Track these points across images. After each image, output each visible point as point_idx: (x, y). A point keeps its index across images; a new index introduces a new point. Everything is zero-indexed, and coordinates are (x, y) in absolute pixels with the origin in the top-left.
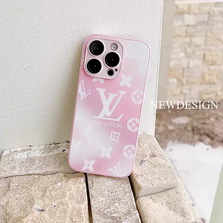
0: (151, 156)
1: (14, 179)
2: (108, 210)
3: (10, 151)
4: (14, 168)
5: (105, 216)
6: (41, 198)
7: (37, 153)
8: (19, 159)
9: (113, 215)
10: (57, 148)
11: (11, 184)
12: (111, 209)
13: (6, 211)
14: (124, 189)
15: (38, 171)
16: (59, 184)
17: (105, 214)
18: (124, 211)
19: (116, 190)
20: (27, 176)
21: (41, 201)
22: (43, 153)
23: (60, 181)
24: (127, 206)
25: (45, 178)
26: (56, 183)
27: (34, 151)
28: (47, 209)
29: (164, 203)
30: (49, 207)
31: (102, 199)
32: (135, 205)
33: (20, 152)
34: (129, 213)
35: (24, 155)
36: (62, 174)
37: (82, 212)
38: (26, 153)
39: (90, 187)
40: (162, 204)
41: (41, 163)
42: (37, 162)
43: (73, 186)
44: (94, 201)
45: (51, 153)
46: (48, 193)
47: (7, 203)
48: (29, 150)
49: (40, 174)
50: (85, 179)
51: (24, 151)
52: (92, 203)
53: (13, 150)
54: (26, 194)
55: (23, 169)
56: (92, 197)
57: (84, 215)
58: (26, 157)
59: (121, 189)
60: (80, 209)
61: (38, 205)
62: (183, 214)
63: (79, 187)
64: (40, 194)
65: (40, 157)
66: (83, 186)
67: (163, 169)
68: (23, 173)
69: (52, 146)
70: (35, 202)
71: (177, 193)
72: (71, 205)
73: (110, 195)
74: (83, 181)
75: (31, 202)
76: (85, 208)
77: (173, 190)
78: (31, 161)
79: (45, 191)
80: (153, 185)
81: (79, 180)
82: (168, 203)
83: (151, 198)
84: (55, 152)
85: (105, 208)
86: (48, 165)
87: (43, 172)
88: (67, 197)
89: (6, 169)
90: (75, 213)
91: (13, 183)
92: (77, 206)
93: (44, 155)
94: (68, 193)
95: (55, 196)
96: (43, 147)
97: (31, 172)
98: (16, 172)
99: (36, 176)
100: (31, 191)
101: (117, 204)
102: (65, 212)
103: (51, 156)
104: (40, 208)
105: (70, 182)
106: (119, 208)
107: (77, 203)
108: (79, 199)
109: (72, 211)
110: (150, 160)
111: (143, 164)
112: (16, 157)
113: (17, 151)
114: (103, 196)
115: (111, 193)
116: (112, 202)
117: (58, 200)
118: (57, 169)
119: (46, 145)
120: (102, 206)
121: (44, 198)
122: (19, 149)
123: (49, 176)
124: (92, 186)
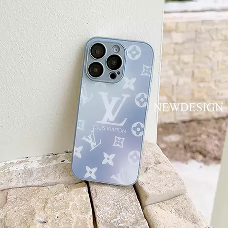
0: (156, 164)
1: (11, 192)
2: (115, 220)
3: (5, 164)
4: (10, 180)
5: (111, 226)
6: (43, 209)
7: (34, 165)
8: (16, 171)
9: (120, 225)
10: (56, 159)
11: (9, 197)
12: (118, 219)
13: (5, 224)
14: (130, 198)
15: (37, 183)
16: (61, 195)
17: (112, 224)
18: (132, 220)
19: (122, 200)
20: (25, 188)
21: (42, 213)
22: (41, 164)
23: (61, 192)
24: (134, 215)
25: (45, 189)
26: (57, 194)
27: (32, 162)
28: (50, 221)
29: (173, 211)
30: (52, 219)
31: (107, 209)
32: (142, 213)
33: (17, 163)
34: (137, 222)
35: (21, 167)
36: (63, 185)
37: (88, 223)
38: (23, 164)
39: (93, 196)
40: (171, 211)
41: (40, 174)
42: (35, 174)
43: (75, 196)
44: (99, 210)
45: (49, 164)
46: (49, 205)
47: (6, 216)
48: (25, 161)
49: (39, 186)
50: (87, 189)
51: (21, 162)
52: (97, 213)
53: (8, 162)
54: (25, 207)
55: (21, 182)
56: (97, 207)
57: (89, 225)
58: (23, 169)
59: (126, 198)
60: (85, 219)
61: (39, 217)
62: (194, 221)
63: (82, 198)
64: (40, 205)
65: (39, 168)
66: (87, 196)
68: (21, 185)
69: (50, 157)
70: (36, 214)
71: (186, 199)
72: (75, 216)
74: (85, 191)
75: (32, 214)
76: (90, 219)
78: (29, 172)
79: (46, 202)
80: (160, 192)
81: (82, 190)
82: (177, 210)
83: (159, 205)
84: (54, 162)
85: (111, 218)
86: (47, 176)
87: (42, 183)
88: (70, 207)
89: (2, 182)
90: (80, 224)
91: (11, 195)
92: (81, 216)
93: (42, 166)
94: (71, 203)
95: (58, 207)
96: (40, 158)
97: (29, 184)
98: (13, 184)
99: (35, 188)
100: (31, 203)
101: (124, 214)
102: (70, 223)
103: (49, 167)
104: (42, 220)
105: (72, 192)
106: (126, 217)
107: (81, 213)
108: (83, 209)
109: (77, 222)
110: (155, 167)
111: (148, 171)
112: (11, 169)
113: (13, 163)
114: (108, 205)
115: (116, 202)
116: (118, 212)
117: (61, 211)
118: (57, 180)
119: (44, 156)
120: (108, 216)
121: (45, 210)
122: (15, 161)
123: (49, 187)
124: (96, 196)
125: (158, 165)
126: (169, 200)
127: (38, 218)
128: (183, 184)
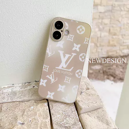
1: (4, 105)
2: (63, 122)
4: (4, 98)
5: (61, 126)
6: (22, 116)
8: (7, 92)
9: (66, 125)
10: (30, 85)
11: (3, 108)
12: (65, 122)
14: (71, 109)
16: (32, 107)
17: (61, 125)
18: (72, 123)
19: (67, 110)
20: (12, 103)
21: (21, 118)
22: (21, 88)
23: (32, 105)
24: (74, 119)
25: (23, 104)
26: (30, 107)
27: (16, 87)
28: (26, 123)
29: (96, 117)
31: (59, 116)
33: (7, 88)
34: (75, 124)
35: (10, 90)
36: (33, 101)
37: (47, 124)
38: (10, 88)
39: (51, 108)
41: (20, 95)
42: (18, 94)
43: (40, 108)
44: (54, 117)
45: (26, 89)
46: (25, 113)
48: (12, 86)
49: (20, 101)
51: (9, 87)
52: (53, 119)
53: (2, 87)
54: (12, 114)
55: (10, 99)
56: (53, 115)
57: (48, 126)
58: (11, 91)
59: (69, 109)
60: (46, 122)
62: (108, 124)
63: (44, 109)
64: (21, 114)
65: (20, 91)
66: (47, 108)
67: (94, 97)
68: (10, 101)
69: (26, 84)
70: (18, 119)
71: (103, 111)
72: (40, 120)
73: (63, 113)
74: (46, 105)
75: (16, 119)
76: (49, 121)
77: (101, 109)
78: (14, 93)
80: (89, 106)
81: (44, 105)
82: (98, 117)
83: (88, 114)
84: (29, 88)
85: (61, 121)
86: (24, 96)
87: (22, 100)
88: (37, 115)
90: (43, 125)
92: (44, 120)
93: (22, 90)
94: (38, 113)
95: (30, 114)
96: (21, 85)
97: (14, 100)
98: (5, 100)
99: (18, 103)
100: (15, 112)
101: (68, 119)
102: (37, 125)
103: (26, 90)
104: (22, 123)
105: (39, 106)
106: (69, 121)
107: (44, 118)
108: (45, 116)
109: (41, 124)
110: (86, 92)
111: (82, 94)
112: (4, 91)
113: (5, 88)
114: (59, 114)
115: (64, 112)
116: (65, 118)
117: (32, 117)
118: (30, 98)
119: (23, 83)
120: (59, 120)
121: (23, 116)
122: (6, 86)
123: (26, 102)
124: (52, 108)
125: (88, 90)
126: (94, 111)
127: (19, 121)
128: (102, 102)
